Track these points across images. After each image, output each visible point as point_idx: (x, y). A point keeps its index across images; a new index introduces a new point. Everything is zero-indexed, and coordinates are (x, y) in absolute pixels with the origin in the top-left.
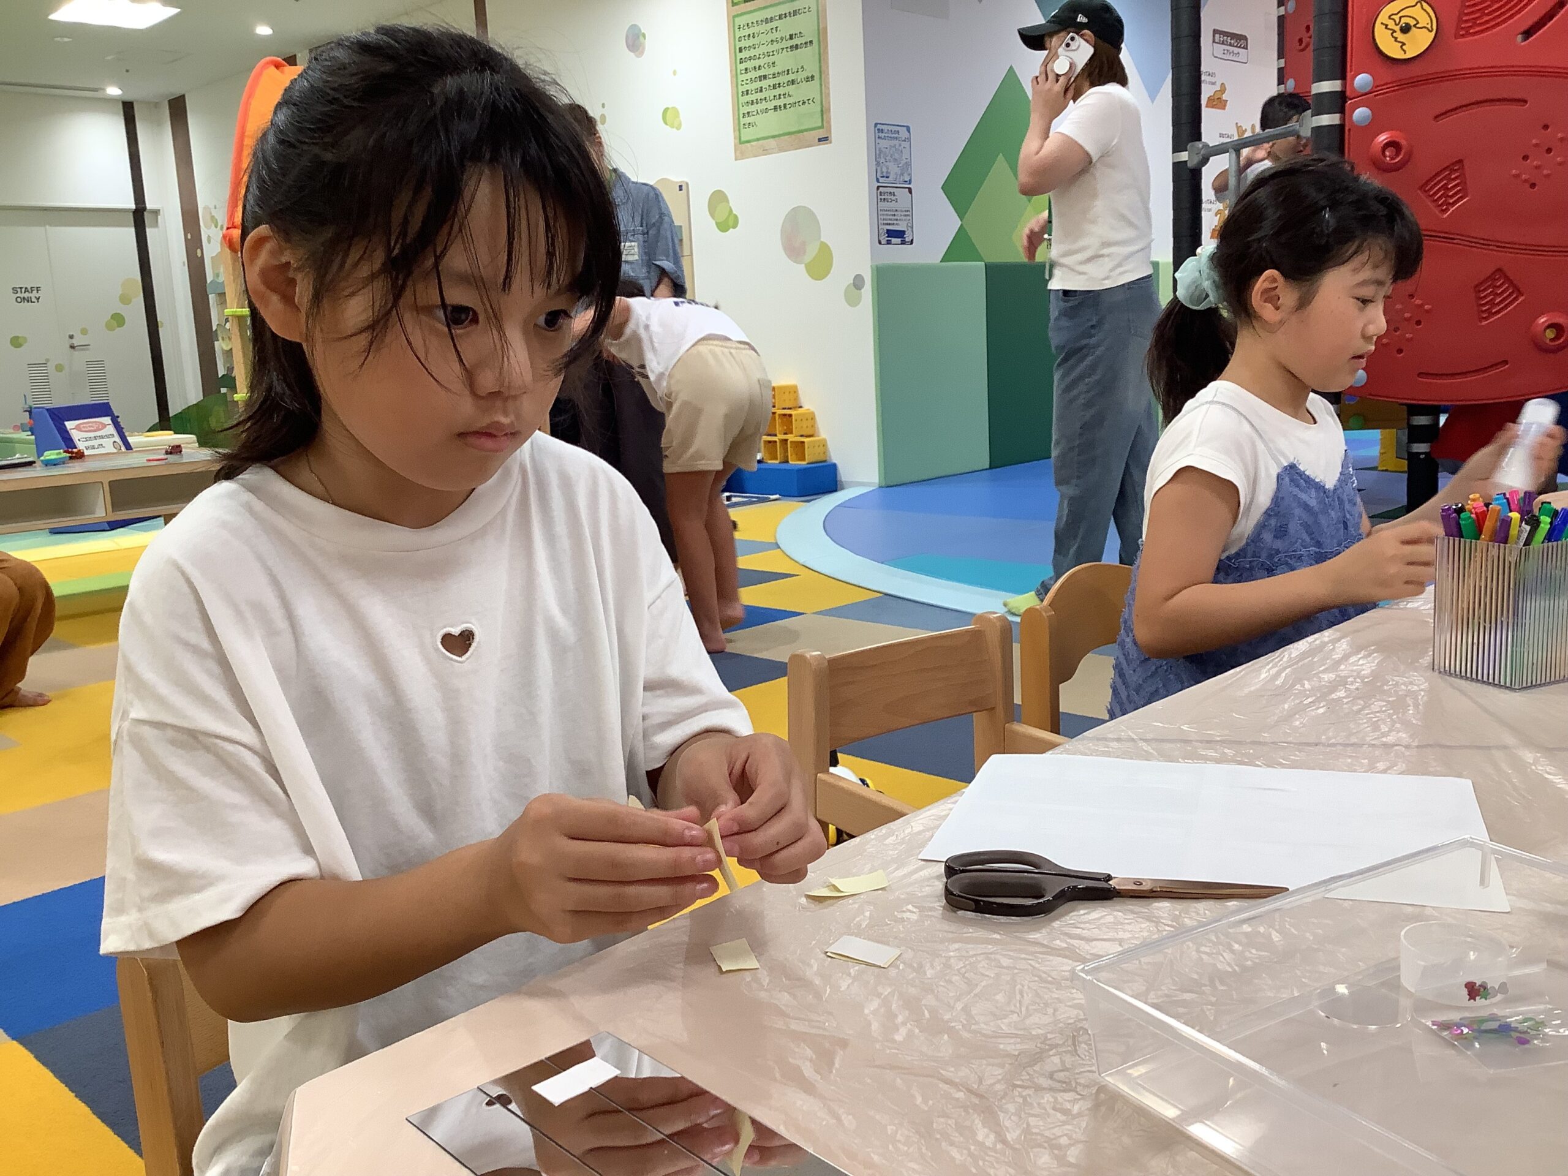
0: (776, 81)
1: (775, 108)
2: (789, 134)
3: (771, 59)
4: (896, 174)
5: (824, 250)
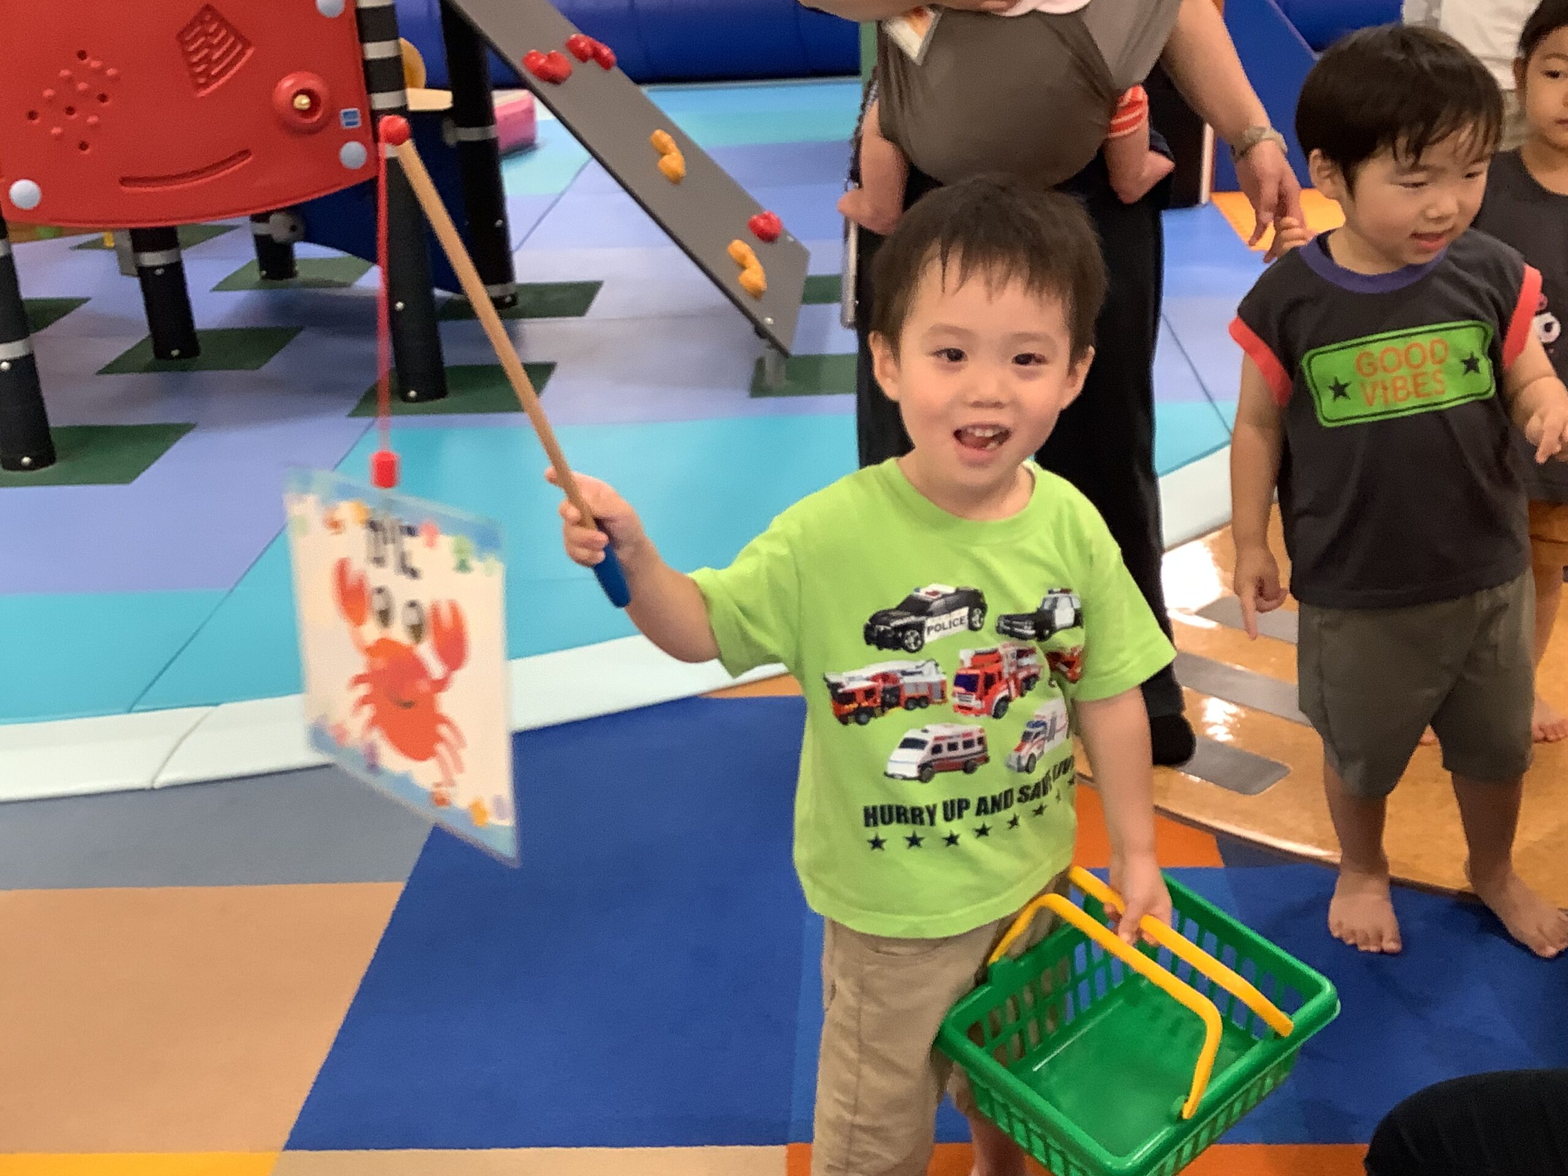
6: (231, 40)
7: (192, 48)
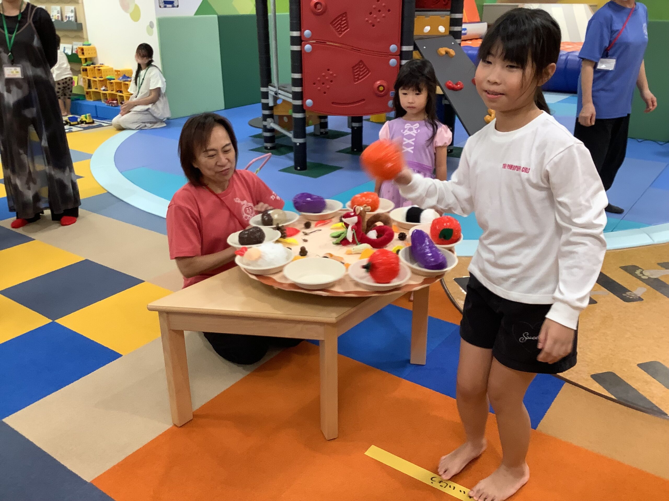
5: (137, 9)
6: (366, 70)
7: (355, 71)
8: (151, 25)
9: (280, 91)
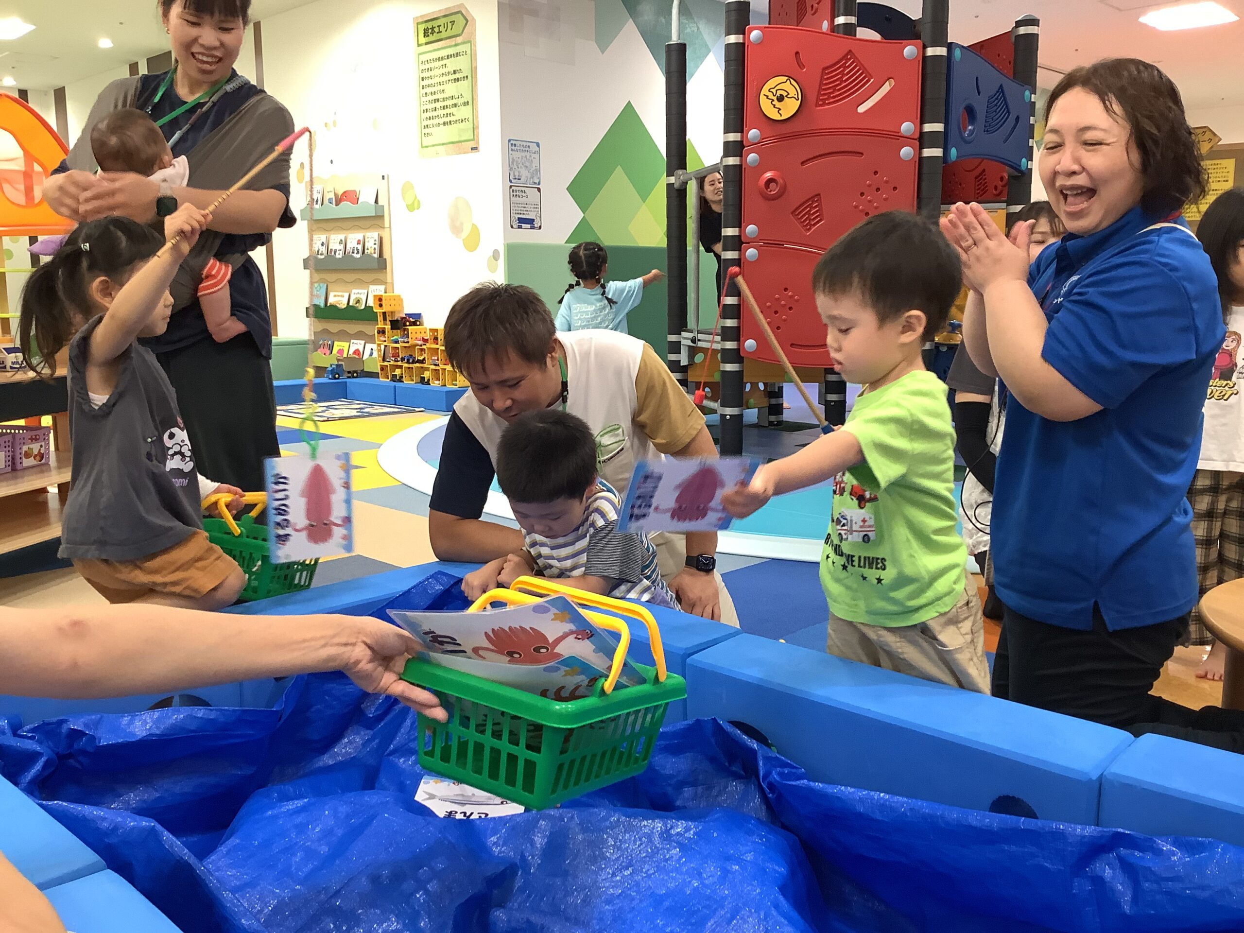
0: (445, 103)
1: (444, 124)
2: (453, 143)
3: (441, 88)
4: (527, 177)
5: (475, 229)
8: (496, 255)
9: (700, 336)
